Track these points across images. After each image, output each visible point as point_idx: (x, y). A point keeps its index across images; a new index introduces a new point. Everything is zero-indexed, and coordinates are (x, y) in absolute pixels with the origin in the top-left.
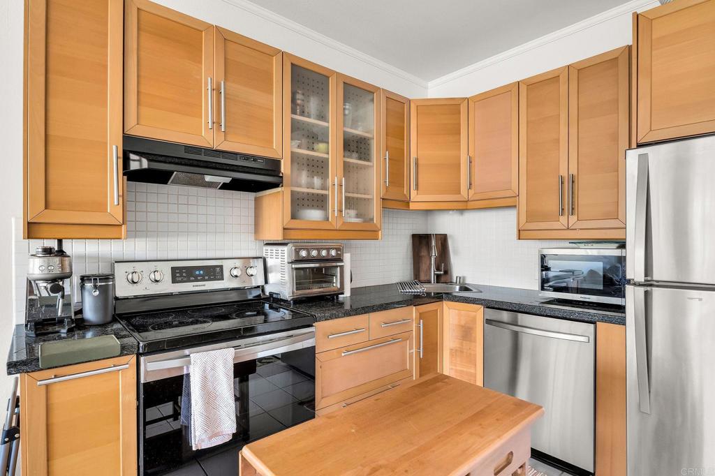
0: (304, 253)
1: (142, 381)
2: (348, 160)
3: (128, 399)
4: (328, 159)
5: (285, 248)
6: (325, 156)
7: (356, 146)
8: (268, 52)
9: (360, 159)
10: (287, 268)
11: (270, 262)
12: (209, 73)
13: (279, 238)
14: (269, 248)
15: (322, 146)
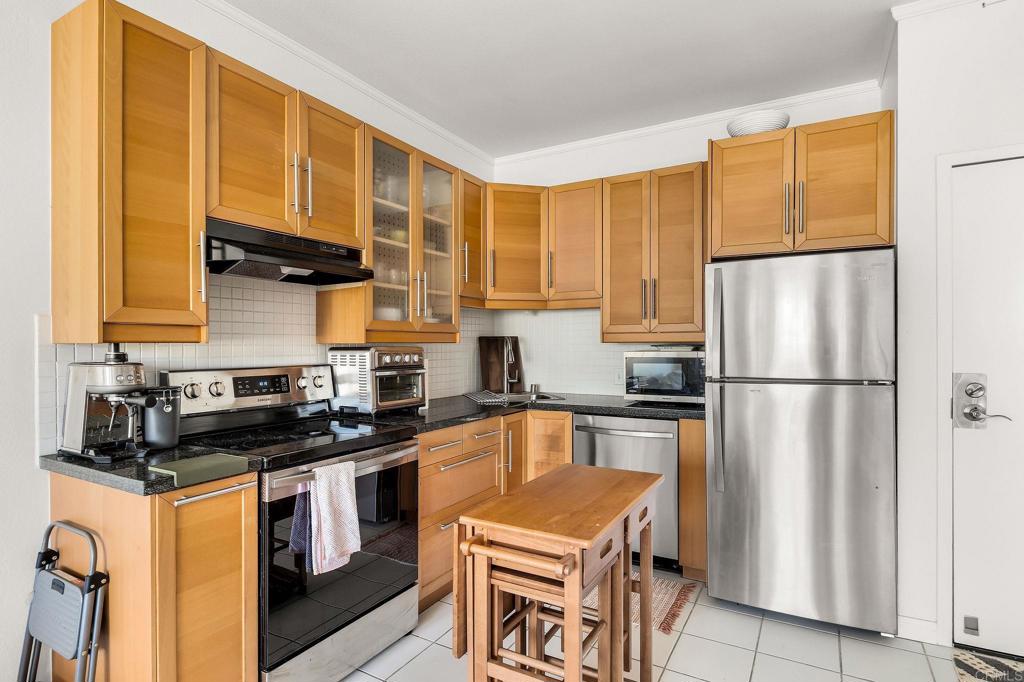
0: (387, 359)
1: (266, 499)
2: (428, 251)
3: (248, 521)
4: (408, 249)
5: (367, 354)
6: (404, 246)
7: (434, 234)
8: (351, 124)
9: (436, 249)
10: (369, 377)
11: (339, 371)
12: (293, 146)
13: (361, 340)
14: (339, 354)
15: (400, 234)
